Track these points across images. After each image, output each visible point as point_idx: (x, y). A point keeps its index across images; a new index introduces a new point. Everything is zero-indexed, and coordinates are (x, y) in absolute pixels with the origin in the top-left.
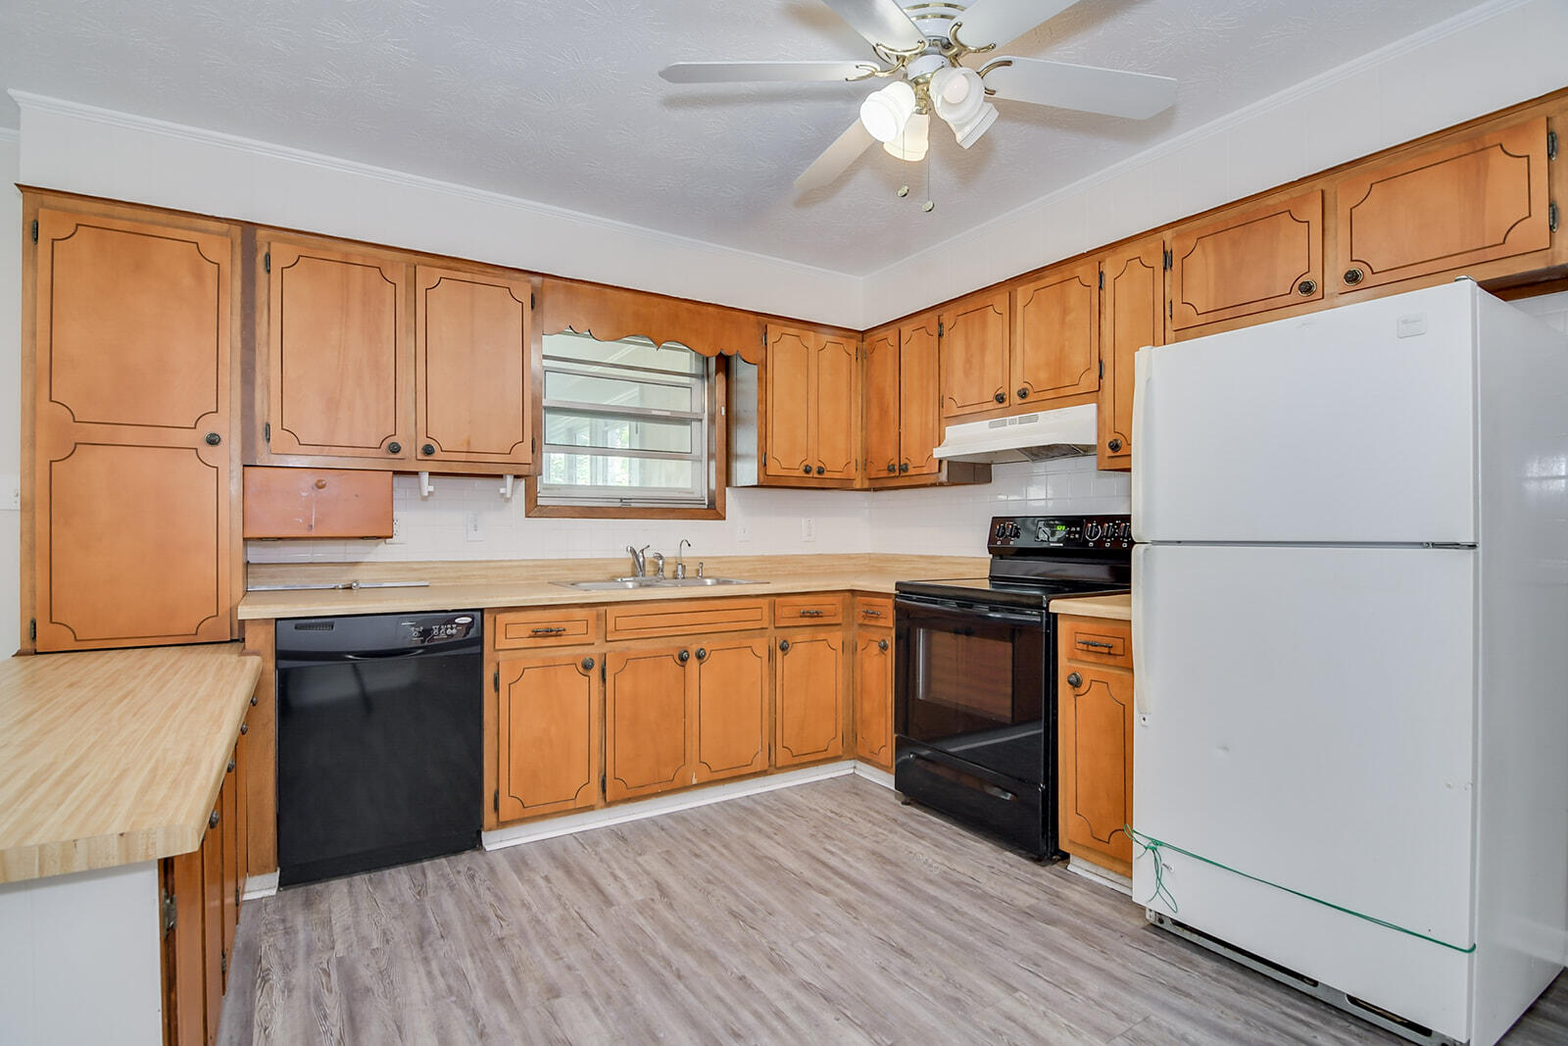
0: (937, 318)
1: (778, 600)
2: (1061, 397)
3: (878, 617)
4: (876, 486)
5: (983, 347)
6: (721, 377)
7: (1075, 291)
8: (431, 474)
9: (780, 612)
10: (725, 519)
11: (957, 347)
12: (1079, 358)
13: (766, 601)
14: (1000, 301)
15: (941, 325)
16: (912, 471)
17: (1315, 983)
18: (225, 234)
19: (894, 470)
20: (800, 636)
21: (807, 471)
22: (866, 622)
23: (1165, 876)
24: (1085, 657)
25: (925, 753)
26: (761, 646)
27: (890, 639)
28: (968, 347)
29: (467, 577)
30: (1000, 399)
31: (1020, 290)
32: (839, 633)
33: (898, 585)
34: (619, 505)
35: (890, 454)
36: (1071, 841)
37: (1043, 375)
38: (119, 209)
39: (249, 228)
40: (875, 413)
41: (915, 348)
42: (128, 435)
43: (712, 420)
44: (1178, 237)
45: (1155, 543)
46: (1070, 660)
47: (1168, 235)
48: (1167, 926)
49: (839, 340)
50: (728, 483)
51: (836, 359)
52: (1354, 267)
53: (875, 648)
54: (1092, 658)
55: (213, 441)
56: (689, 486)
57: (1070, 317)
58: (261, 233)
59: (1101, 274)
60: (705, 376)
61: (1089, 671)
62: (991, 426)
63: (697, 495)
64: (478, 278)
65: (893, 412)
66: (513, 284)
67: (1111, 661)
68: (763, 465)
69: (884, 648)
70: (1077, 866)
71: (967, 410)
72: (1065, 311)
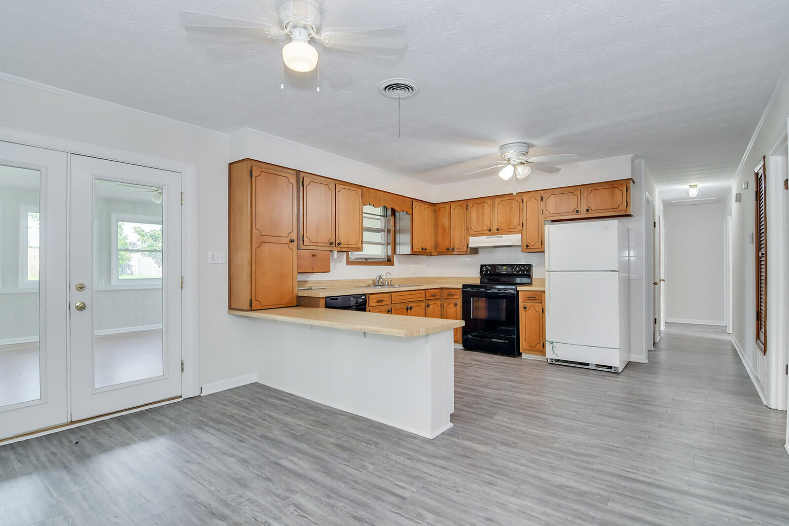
0: (465, 204)
1: (427, 291)
2: (509, 231)
3: (453, 295)
4: (440, 253)
5: (483, 214)
6: (393, 217)
7: (514, 203)
8: (338, 251)
9: (427, 295)
10: (393, 265)
11: (474, 214)
12: (516, 221)
13: (424, 291)
14: (490, 202)
15: (467, 206)
16: (455, 250)
17: (588, 365)
18: (293, 174)
19: (449, 250)
20: (431, 303)
21: (422, 249)
22: (448, 297)
23: (555, 349)
24: (528, 301)
25: (474, 334)
26: (423, 305)
27: (460, 302)
28: (477, 214)
29: (334, 285)
30: (490, 230)
31: (496, 199)
32: (439, 301)
33: (463, 285)
34: (365, 260)
35: (447, 244)
36: (525, 350)
37: (504, 225)
38: (269, 166)
39: (298, 172)
40: (440, 231)
41: (456, 212)
42: (273, 239)
43: (389, 231)
44: (544, 193)
45: (550, 271)
46: (523, 302)
47: (542, 192)
48: (554, 362)
49: (429, 206)
50: (395, 253)
51: (428, 213)
52: (588, 208)
53: (452, 305)
54: (530, 301)
55: (292, 241)
56: (380, 254)
57: (513, 210)
58: (301, 173)
59: (522, 199)
60: (385, 216)
61: (528, 305)
62: (486, 238)
63: (383, 257)
64: (350, 188)
65: (448, 231)
66: (357, 190)
67: (535, 301)
68: (412, 248)
69: (456, 305)
70: (524, 356)
71: (477, 233)
72: (511, 208)
